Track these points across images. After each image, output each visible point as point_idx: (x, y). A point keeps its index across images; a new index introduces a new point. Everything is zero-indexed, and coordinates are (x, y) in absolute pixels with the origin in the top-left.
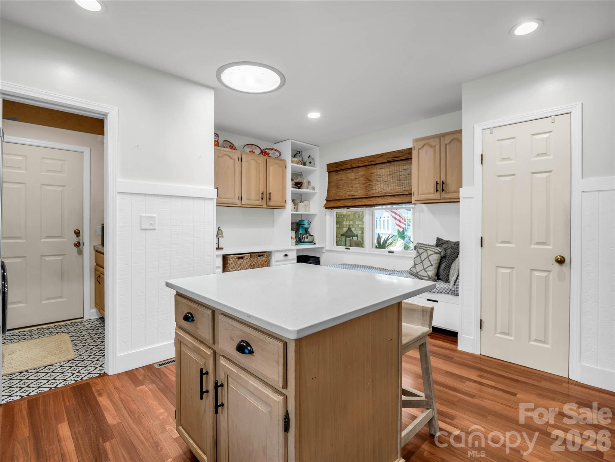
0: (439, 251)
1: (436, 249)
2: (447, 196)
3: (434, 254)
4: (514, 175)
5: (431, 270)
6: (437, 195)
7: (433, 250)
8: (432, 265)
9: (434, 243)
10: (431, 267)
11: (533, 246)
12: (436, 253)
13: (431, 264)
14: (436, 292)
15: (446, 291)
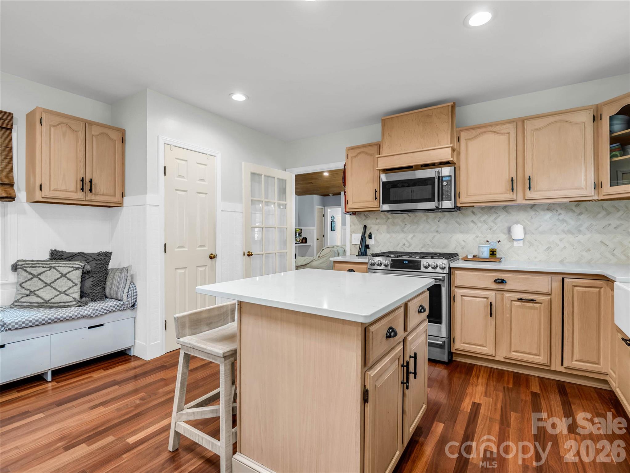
0: (80, 265)
1: (76, 264)
2: (93, 198)
3: (73, 270)
4: (186, 191)
5: (76, 291)
6: (80, 195)
7: (71, 265)
8: (76, 285)
9: (47, 256)
10: (75, 287)
11: (198, 249)
12: (77, 269)
13: (74, 283)
14: (104, 314)
15: (116, 309)
